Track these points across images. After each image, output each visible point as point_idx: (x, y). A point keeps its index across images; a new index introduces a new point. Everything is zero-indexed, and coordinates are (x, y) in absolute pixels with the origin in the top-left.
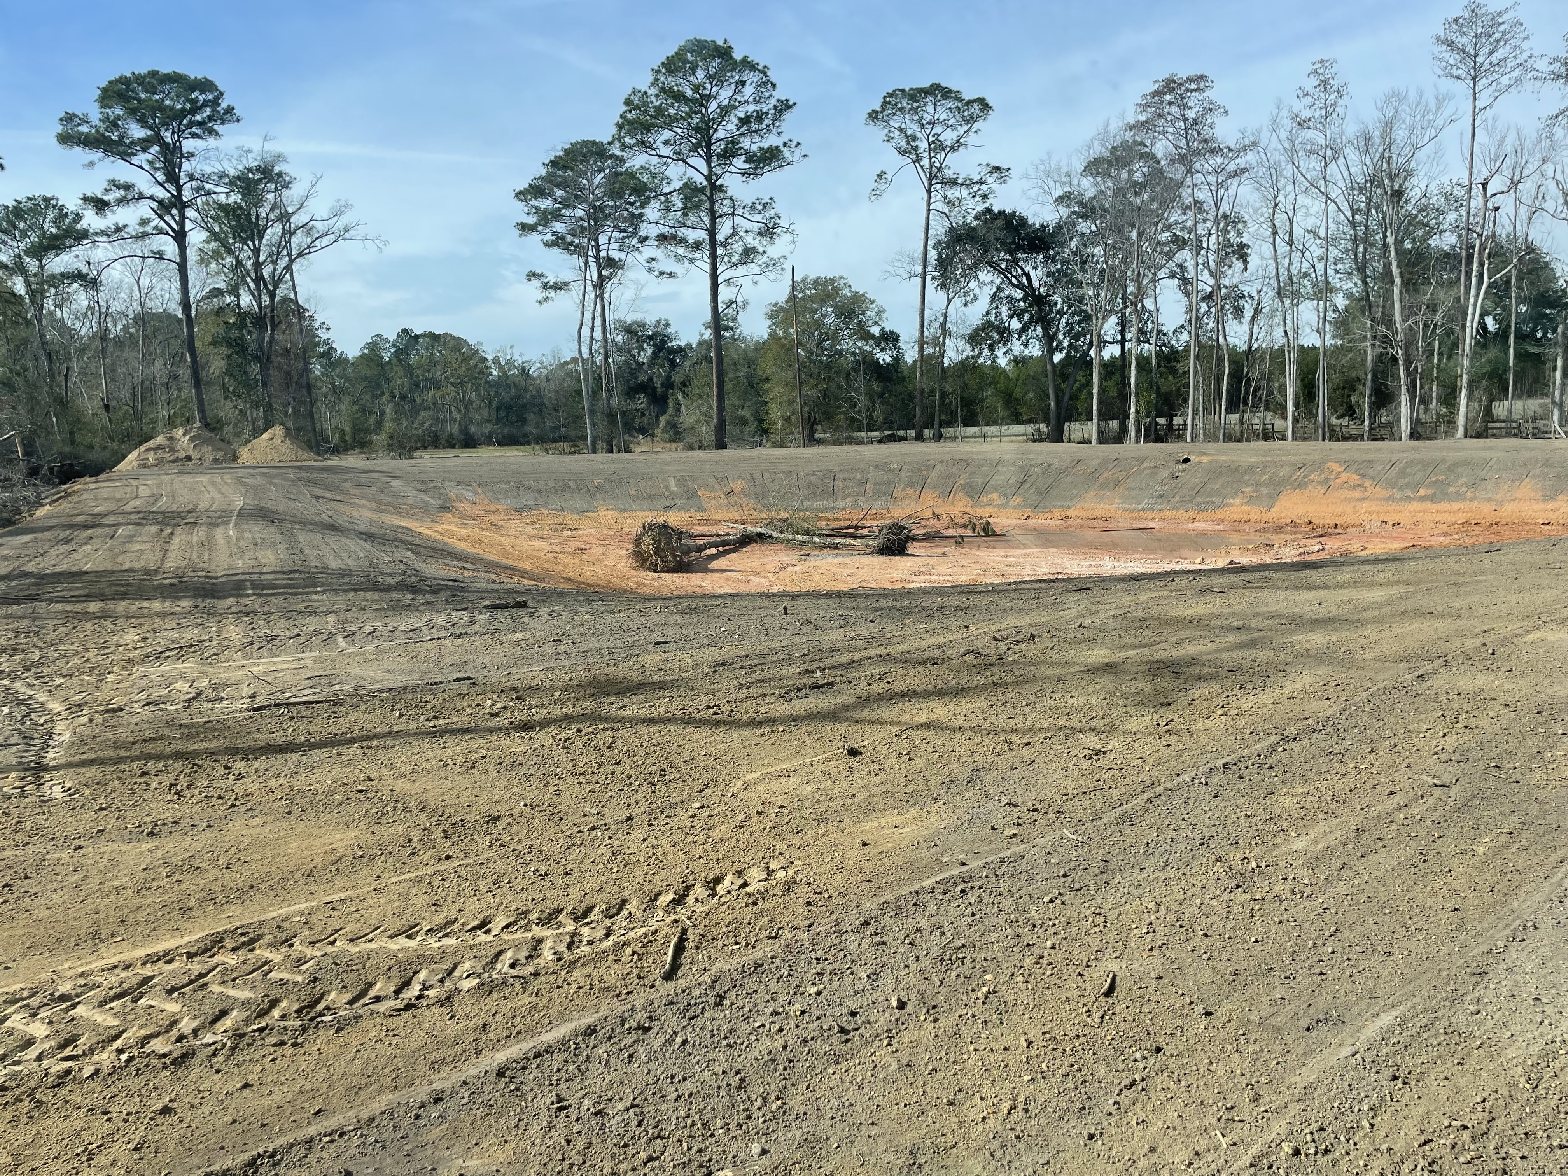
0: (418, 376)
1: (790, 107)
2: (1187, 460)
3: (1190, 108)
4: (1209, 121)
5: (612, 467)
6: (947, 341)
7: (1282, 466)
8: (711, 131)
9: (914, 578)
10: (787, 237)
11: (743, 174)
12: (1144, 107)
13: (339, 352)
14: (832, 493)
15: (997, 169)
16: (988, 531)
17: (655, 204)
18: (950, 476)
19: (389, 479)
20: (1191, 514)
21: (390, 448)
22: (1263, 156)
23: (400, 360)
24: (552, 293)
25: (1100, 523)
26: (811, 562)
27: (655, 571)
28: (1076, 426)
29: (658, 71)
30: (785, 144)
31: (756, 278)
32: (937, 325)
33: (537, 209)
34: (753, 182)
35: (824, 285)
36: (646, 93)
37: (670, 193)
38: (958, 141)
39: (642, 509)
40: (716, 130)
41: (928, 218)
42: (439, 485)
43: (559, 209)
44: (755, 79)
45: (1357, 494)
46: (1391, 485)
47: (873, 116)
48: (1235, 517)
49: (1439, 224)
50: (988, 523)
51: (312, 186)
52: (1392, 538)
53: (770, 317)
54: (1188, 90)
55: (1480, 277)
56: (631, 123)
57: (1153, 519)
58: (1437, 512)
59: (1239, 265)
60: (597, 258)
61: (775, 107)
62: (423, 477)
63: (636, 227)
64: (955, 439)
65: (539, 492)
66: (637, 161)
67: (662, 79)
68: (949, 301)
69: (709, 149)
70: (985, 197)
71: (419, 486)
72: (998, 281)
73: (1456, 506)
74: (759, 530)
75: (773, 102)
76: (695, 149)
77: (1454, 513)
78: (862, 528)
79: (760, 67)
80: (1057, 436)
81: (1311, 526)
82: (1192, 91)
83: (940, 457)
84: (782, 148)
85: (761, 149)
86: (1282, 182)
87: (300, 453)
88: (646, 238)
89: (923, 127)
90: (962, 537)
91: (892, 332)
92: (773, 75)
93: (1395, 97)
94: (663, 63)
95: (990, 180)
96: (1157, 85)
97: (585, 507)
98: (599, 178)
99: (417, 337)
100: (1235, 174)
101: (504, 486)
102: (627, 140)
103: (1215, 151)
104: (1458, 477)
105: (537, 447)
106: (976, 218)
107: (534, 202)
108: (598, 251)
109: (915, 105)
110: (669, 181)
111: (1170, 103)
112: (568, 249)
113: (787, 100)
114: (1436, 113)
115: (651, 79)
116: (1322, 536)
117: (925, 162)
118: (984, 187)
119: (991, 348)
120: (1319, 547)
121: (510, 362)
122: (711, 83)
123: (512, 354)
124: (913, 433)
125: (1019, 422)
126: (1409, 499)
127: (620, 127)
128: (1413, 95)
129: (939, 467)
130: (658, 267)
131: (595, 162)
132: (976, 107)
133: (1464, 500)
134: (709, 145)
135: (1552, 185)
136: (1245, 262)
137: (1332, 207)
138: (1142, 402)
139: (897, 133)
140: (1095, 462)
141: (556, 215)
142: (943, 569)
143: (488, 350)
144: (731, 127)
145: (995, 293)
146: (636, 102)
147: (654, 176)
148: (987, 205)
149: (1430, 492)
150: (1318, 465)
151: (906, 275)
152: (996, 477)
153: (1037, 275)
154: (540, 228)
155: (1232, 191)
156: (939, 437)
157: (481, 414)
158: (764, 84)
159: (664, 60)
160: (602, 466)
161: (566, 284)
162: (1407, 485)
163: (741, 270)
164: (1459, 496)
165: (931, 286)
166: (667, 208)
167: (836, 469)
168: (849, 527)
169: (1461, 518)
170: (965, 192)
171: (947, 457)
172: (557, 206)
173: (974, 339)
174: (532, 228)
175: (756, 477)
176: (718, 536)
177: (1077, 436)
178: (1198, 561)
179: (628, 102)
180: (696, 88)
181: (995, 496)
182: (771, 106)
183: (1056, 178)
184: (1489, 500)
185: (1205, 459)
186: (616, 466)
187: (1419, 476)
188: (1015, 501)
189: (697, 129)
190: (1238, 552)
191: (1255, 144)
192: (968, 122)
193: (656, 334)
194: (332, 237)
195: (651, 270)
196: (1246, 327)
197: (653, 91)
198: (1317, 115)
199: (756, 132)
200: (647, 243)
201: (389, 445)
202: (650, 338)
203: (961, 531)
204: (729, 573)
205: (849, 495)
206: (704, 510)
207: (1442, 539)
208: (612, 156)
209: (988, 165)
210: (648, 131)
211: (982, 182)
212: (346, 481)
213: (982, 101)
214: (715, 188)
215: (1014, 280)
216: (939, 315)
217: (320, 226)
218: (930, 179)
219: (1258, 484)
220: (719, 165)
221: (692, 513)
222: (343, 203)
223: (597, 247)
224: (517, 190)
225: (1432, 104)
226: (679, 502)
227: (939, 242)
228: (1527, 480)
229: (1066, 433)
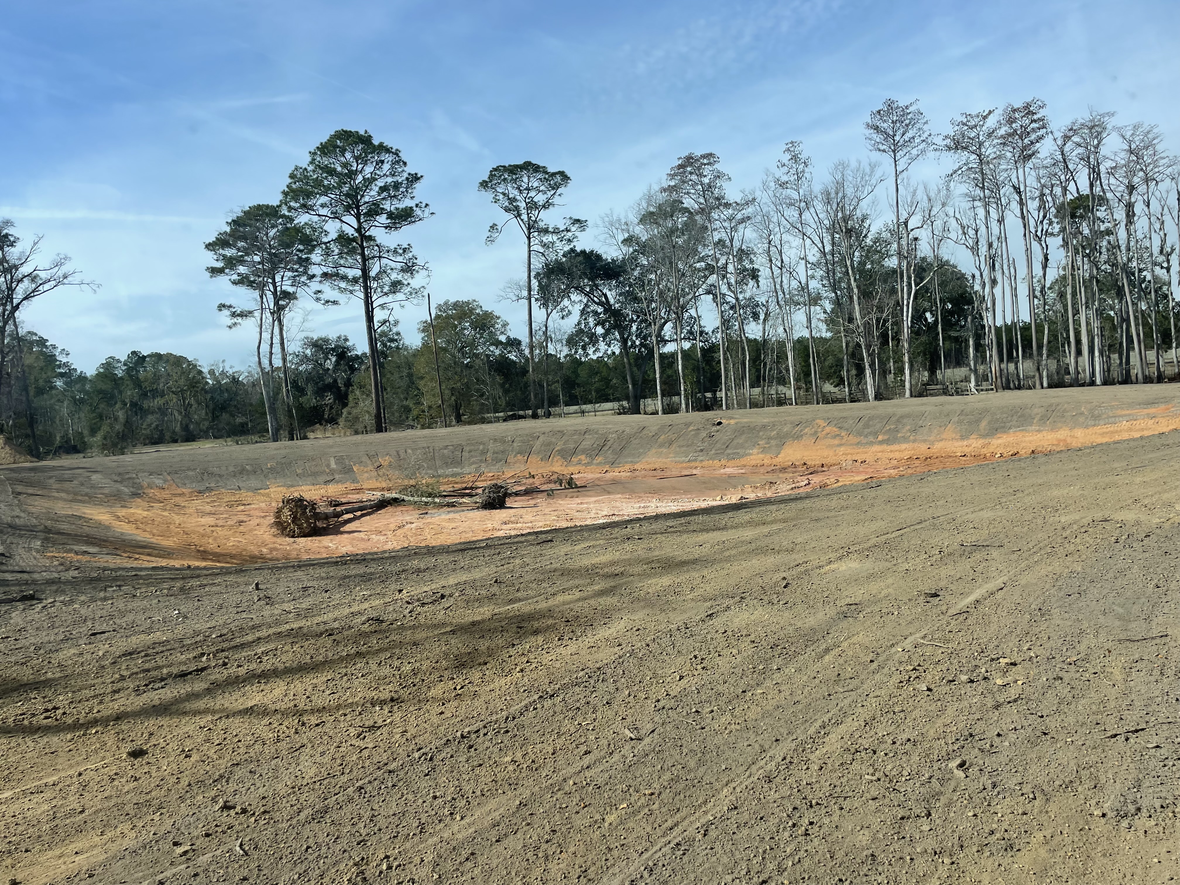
0: (146, 387)
1: (419, 179)
2: (720, 423)
3: (705, 176)
4: (718, 185)
5: (283, 452)
6: (549, 345)
7: (785, 424)
8: (359, 197)
9: (504, 527)
10: (423, 273)
11: (386, 228)
12: (672, 176)
13: (79, 372)
14: (459, 463)
15: (578, 221)
16: (571, 484)
17: (318, 251)
18: (549, 444)
19: (89, 474)
20: (723, 462)
21: (104, 447)
22: (758, 208)
23: (131, 376)
24: (240, 320)
25: (659, 473)
26: (428, 519)
27: (293, 537)
28: (649, 401)
29: (315, 154)
30: (417, 206)
31: (403, 303)
32: (541, 333)
33: (224, 256)
34: (394, 233)
35: (461, 307)
36: (306, 169)
37: (329, 242)
38: (547, 202)
39: (307, 484)
40: (362, 196)
41: (529, 257)
42: (134, 476)
43: (242, 256)
44: (390, 159)
45: (836, 442)
46: (859, 434)
47: (484, 185)
48: (754, 462)
49: (887, 251)
50: (571, 479)
51: (35, 244)
52: (859, 473)
53: (423, 331)
54: (702, 164)
55: (909, 285)
56: (292, 191)
57: (696, 468)
58: (891, 451)
59: (751, 283)
60: (275, 293)
61: (407, 179)
62: (121, 470)
63: (306, 269)
64: (560, 415)
65: (220, 476)
66: (302, 219)
67: (318, 159)
68: (548, 315)
69: (358, 210)
70: (569, 240)
71: (116, 478)
72: (585, 301)
73: (904, 446)
74: (394, 495)
75: (405, 175)
76: (348, 208)
77: (902, 451)
78: (477, 488)
79: (393, 150)
80: (636, 410)
81: (805, 467)
82: (705, 164)
83: (543, 430)
84: (415, 208)
85: (397, 209)
86: (771, 226)
87: (18, 456)
88: (314, 276)
89: (521, 192)
90: (552, 490)
91: (515, 339)
92: (403, 156)
93: (842, 166)
94: (318, 148)
95: (573, 229)
96: (680, 161)
97: (259, 486)
98: (272, 233)
99: (144, 357)
100: (743, 221)
101: (191, 473)
102: (292, 204)
103: (727, 205)
104: (904, 425)
105: (229, 439)
106: (564, 256)
107: (221, 251)
108: (275, 287)
109: (514, 177)
110: (327, 233)
111: (691, 173)
112: (252, 286)
113: (416, 174)
114: (870, 175)
115: (309, 159)
116: (811, 473)
117: (525, 217)
118: (570, 234)
119: (584, 348)
120: (806, 482)
121: (223, 373)
122: (357, 162)
123: (224, 367)
124: (530, 412)
125: (607, 400)
126: (872, 443)
127: (285, 194)
128: (854, 164)
129: (541, 439)
130: (324, 297)
131: (269, 220)
132: (558, 178)
133: (909, 442)
134: (358, 207)
135: (953, 221)
136: (758, 282)
137: (808, 241)
138: (688, 383)
139: (501, 196)
140: (656, 428)
141: (241, 261)
142: (528, 517)
143: (205, 365)
144: (373, 193)
145: (584, 309)
146: (299, 176)
147: (314, 230)
148: (572, 246)
149: (886, 437)
150: (809, 422)
151: (515, 298)
152: (584, 443)
153: (611, 296)
154: (227, 271)
155: (741, 233)
156: (548, 415)
157: (198, 415)
158: (398, 162)
159: (318, 145)
160: (275, 452)
161: (251, 312)
162: (870, 433)
163: (391, 298)
164: (905, 439)
165: (535, 305)
166: (328, 253)
167: (464, 443)
168: (466, 488)
169: (906, 455)
170: (555, 238)
171: (548, 430)
172: (240, 254)
173: (571, 341)
174: (221, 271)
175: (400, 453)
176: (362, 502)
177: (649, 409)
178: (718, 498)
179: (292, 176)
180: (345, 165)
181: (583, 457)
182: (404, 178)
183: (617, 225)
184: (925, 441)
185: (732, 422)
186: (287, 451)
187: (878, 426)
188: (599, 459)
189: (347, 195)
190: (750, 489)
191: (754, 199)
192: (553, 189)
193: (337, 346)
194: (53, 283)
195: (318, 300)
196: (760, 327)
197: (311, 168)
198: (792, 179)
199: (395, 196)
200: (314, 279)
201: (103, 444)
202: (333, 349)
203: (552, 486)
204: (355, 534)
205: (473, 463)
206: (358, 482)
207: (892, 471)
208: (283, 216)
209: (571, 218)
210: (308, 197)
211: (568, 231)
212: (51, 477)
213: (562, 173)
214: (365, 238)
215: (595, 299)
216: (541, 326)
217: (43, 275)
218: (529, 229)
219: (769, 438)
220: (366, 221)
221: (348, 485)
222: (62, 256)
223: (274, 283)
224: (207, 242)
225: (868, 170)
226: (337, 477)
227: (538, 275)
228: (950, 425)
229: (642, 407)
